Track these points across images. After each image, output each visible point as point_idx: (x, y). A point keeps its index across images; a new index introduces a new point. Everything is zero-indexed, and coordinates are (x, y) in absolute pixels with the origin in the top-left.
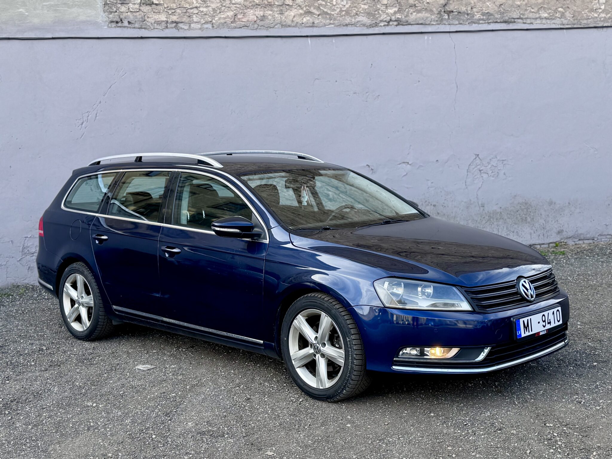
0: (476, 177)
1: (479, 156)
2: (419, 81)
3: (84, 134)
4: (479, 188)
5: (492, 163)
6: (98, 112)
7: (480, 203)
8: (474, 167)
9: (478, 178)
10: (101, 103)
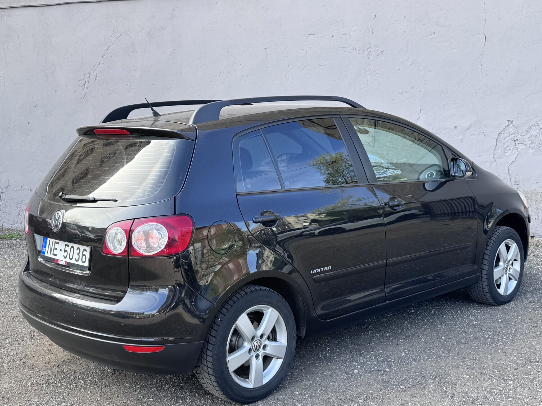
0: (508, 149)
1: (513, 123)
2: (435, 33)
3: (86, 94)
4: (512, 161)
5: (532, 132)
6: (98, 73)
7: (513, 180)
8: (505, 135)
9: (510, 149)
10: (100, 64)
